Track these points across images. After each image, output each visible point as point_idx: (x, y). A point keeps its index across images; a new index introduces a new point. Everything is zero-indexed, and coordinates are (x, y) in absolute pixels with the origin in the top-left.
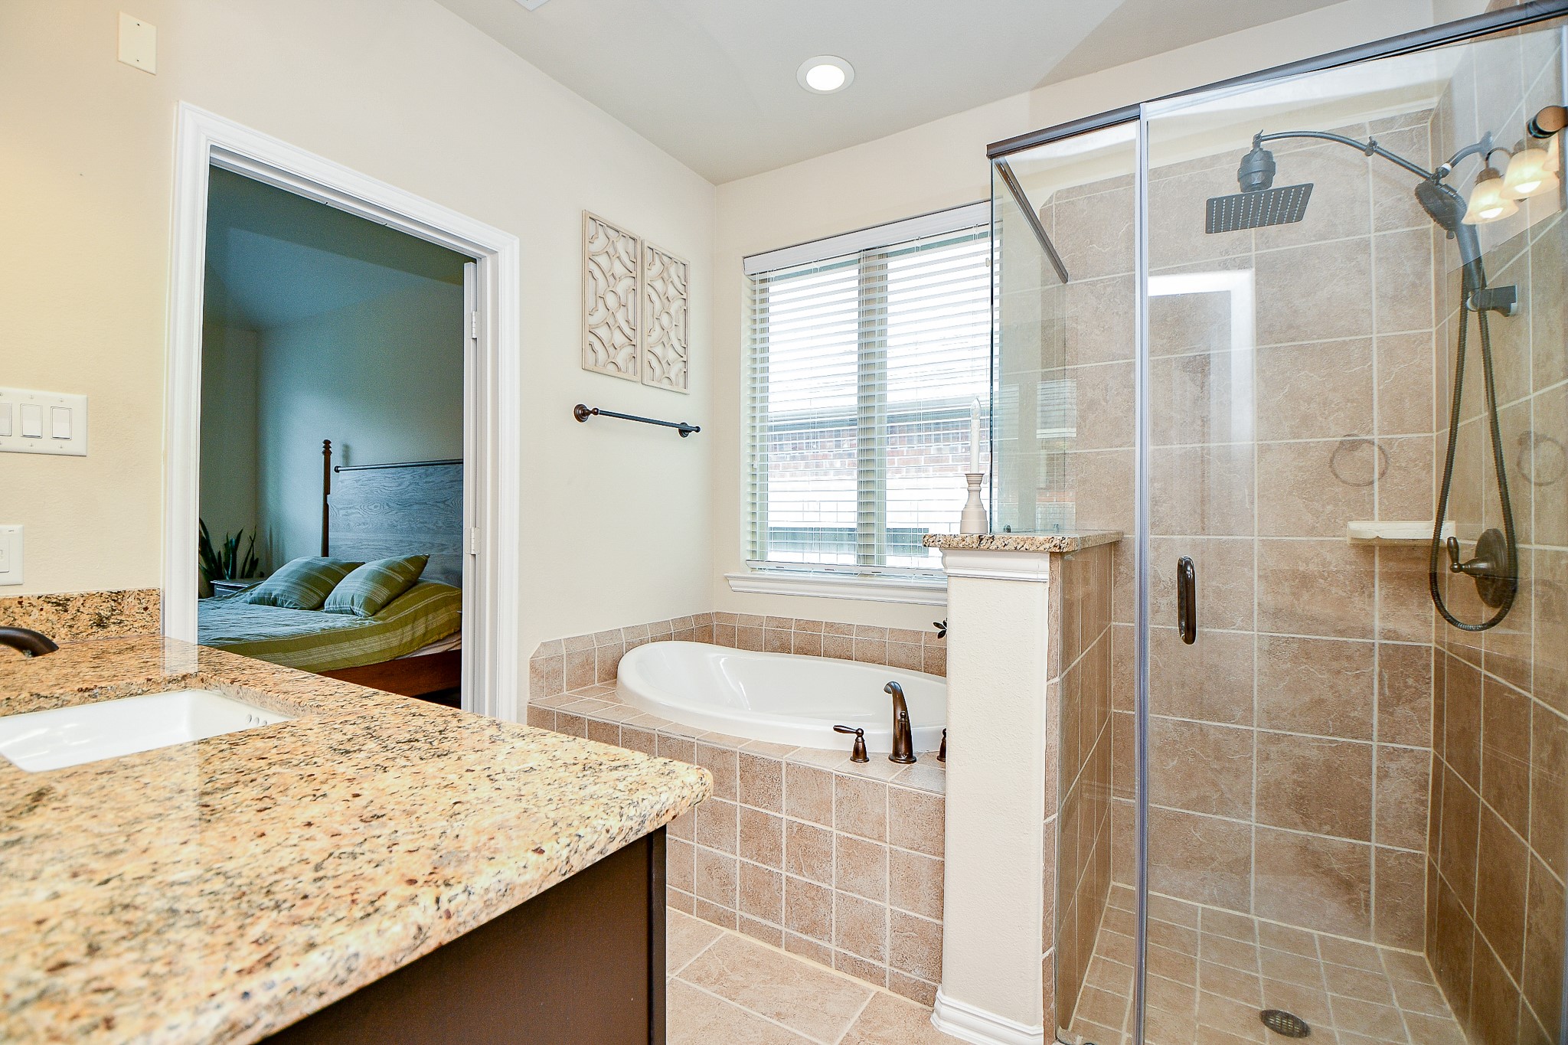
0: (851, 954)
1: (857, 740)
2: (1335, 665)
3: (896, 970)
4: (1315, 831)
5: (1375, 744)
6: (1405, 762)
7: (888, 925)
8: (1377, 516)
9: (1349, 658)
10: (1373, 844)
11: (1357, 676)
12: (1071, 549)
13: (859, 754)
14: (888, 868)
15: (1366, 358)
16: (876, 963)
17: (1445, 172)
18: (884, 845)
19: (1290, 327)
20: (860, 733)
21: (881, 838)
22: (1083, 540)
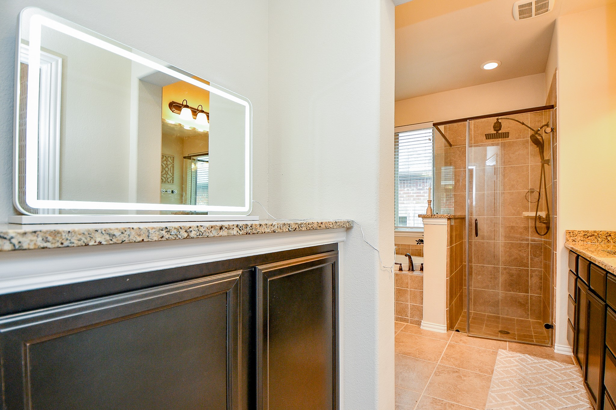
0: (400, 317)
1: (400, 266)
2: (520, 249)
3: (411, 319)
4: (515, 292)
5: (530, 269)
6: (537, 273)
7: (409, 308)
8: (530, 211)
9: (523, 247)
10: (529, 294)
11: (525, 252)
12: (452, 217)
13: (401, 269)
14: (409, 294)
15: (527, 170)
16: (406, 318)
17: (539, 130)
18: (408, 289)
19: (509, 162)
20: (401, 264)
21: (407, 287)
22: (455, 216)
